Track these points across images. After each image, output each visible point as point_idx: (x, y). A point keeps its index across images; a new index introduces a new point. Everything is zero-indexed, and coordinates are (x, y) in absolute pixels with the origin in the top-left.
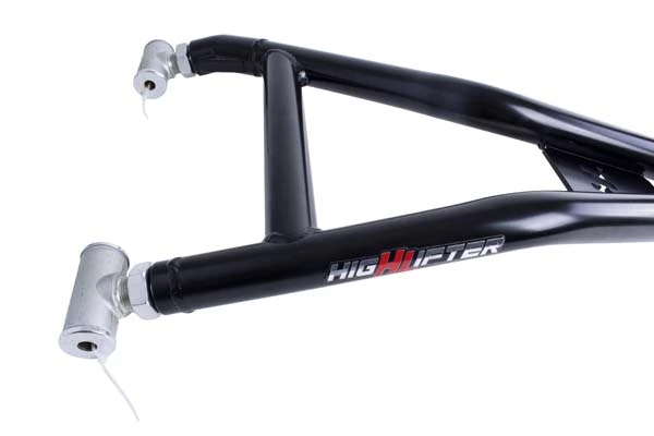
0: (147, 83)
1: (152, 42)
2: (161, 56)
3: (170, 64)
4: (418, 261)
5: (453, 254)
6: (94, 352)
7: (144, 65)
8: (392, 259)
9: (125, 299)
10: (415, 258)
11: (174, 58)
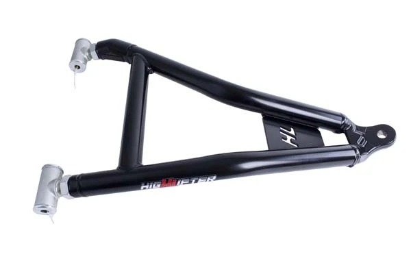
0: (76, 66)
1: (79, 40)
2: (83, 50)
3: (87, 54)
4: (179, 182)
5: (194, 181)
6: (48, 213)
7: (74, 57)
8: (167, 182)
9: (59, 191)
10: (177, 181)
11: (89, 51)
